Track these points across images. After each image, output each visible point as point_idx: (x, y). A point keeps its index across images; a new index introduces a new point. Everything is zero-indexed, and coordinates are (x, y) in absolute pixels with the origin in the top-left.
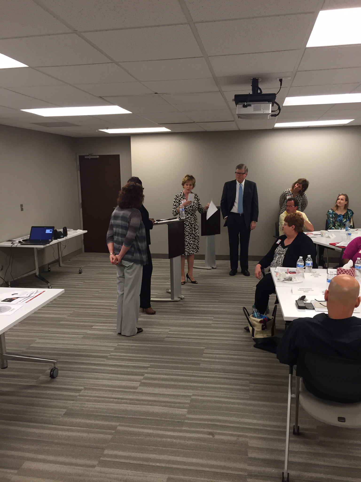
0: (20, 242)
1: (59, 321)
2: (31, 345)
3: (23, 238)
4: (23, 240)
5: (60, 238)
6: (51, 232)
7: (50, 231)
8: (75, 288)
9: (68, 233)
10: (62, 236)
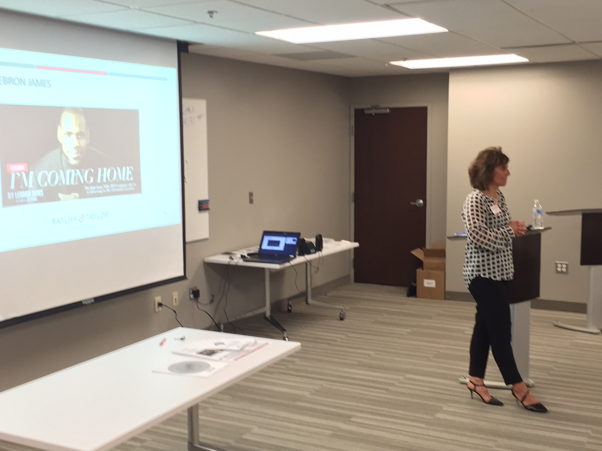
0: (243, 257)
1: (295, 400)
2: (244, 437)
3: (250, 250)
4: (249, 255)
5: (309, 253)
6: (295, 243)
7: (294, 240)
8: (329, 344)
9: (324, 245)
10: (313, 251)
